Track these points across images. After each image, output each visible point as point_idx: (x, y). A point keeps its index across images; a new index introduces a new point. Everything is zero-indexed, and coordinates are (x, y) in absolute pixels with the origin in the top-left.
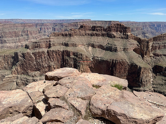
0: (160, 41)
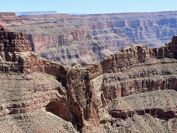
0: (121, 71)
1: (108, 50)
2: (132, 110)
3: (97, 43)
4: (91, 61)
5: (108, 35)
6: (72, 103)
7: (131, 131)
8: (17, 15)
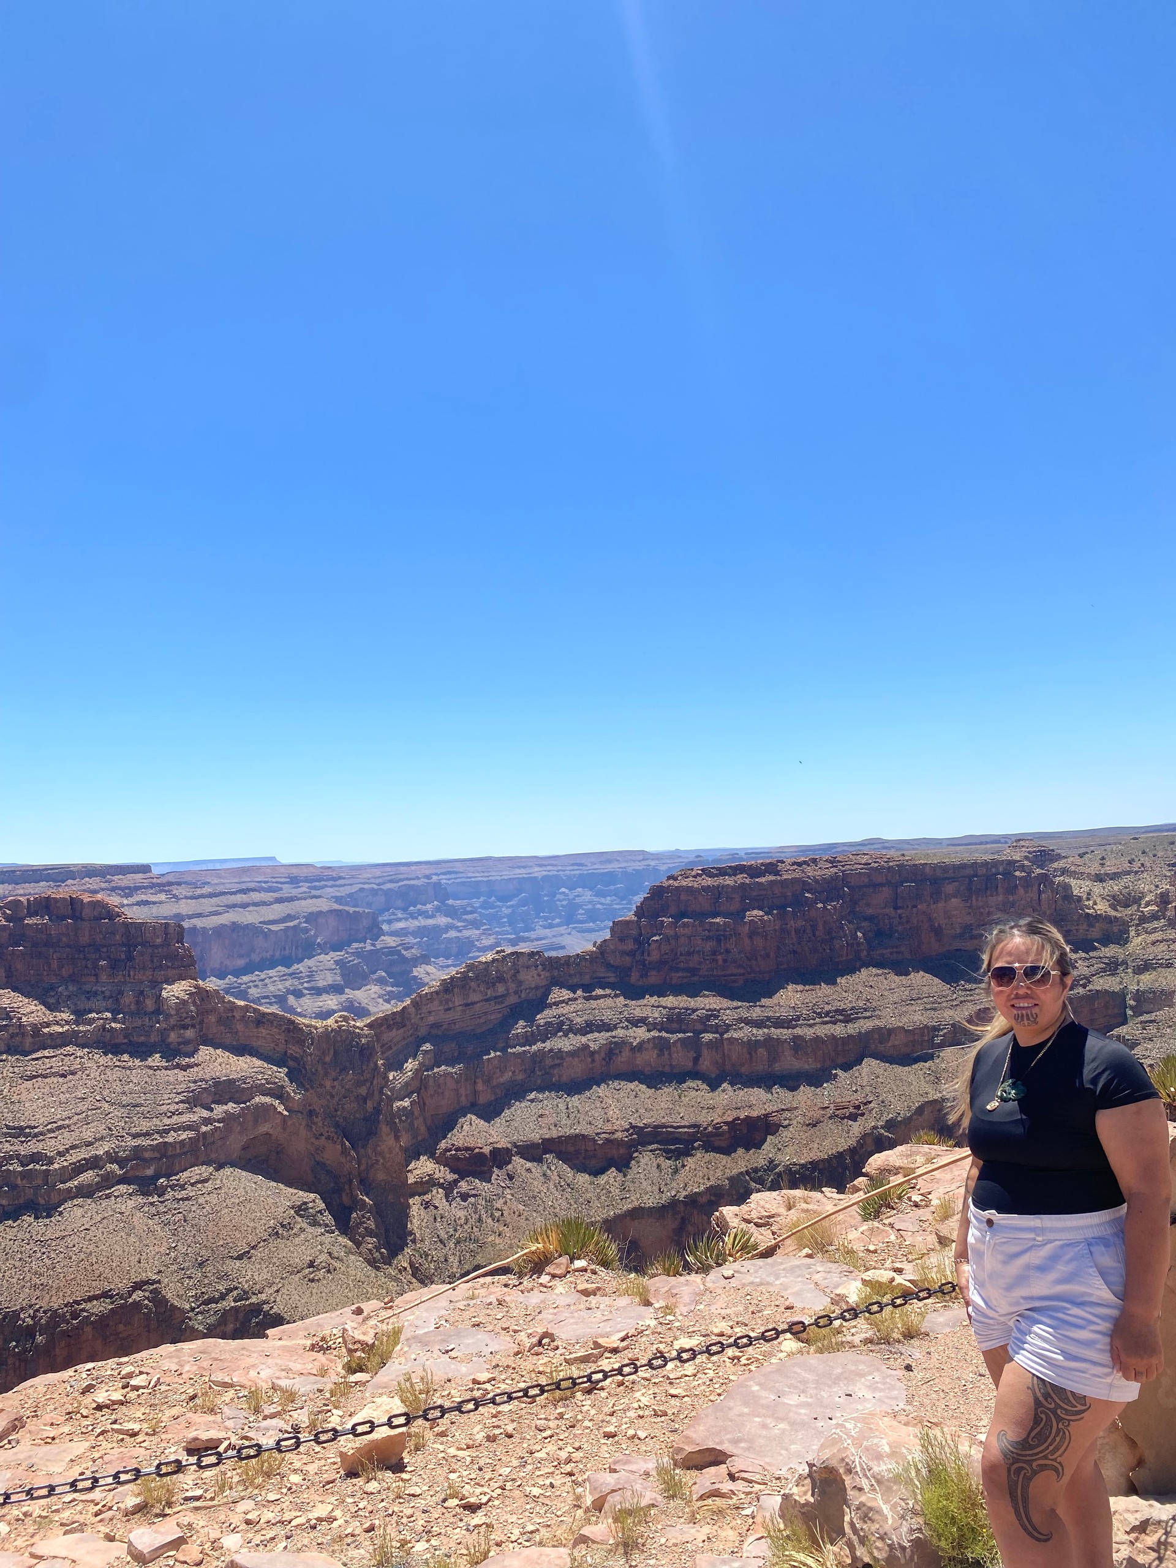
1: (430, 969)
2: (503, 1143)
3: (399, 948)
4: (381, 1001)
5: (430, 922)
6: (322, 1135)
7: (501, 1210)
8: (155, 871)
